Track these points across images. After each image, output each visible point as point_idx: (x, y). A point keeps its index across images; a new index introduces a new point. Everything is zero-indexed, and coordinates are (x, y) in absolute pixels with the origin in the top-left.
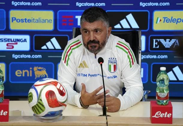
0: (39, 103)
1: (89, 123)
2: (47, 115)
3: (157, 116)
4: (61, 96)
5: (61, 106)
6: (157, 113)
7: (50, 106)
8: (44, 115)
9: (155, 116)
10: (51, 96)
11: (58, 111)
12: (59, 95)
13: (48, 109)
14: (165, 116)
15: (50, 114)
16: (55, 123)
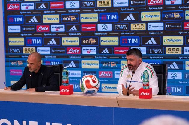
0: (82, 86)
1: (108, 98)
2: (87, 93)
3: (142, 94)
4: (93, 83)
5: (93, 88)
6: (142, 93)
7: (87, 88)
8: (85, 92)
9: (141, 95)
10: (88, 82)
11: (92, 91)
12: (92, 82)
13: (86, 89)
14: (146, 95)
15: (87, 92)
16: (91, 97)
